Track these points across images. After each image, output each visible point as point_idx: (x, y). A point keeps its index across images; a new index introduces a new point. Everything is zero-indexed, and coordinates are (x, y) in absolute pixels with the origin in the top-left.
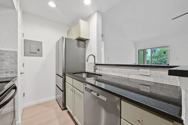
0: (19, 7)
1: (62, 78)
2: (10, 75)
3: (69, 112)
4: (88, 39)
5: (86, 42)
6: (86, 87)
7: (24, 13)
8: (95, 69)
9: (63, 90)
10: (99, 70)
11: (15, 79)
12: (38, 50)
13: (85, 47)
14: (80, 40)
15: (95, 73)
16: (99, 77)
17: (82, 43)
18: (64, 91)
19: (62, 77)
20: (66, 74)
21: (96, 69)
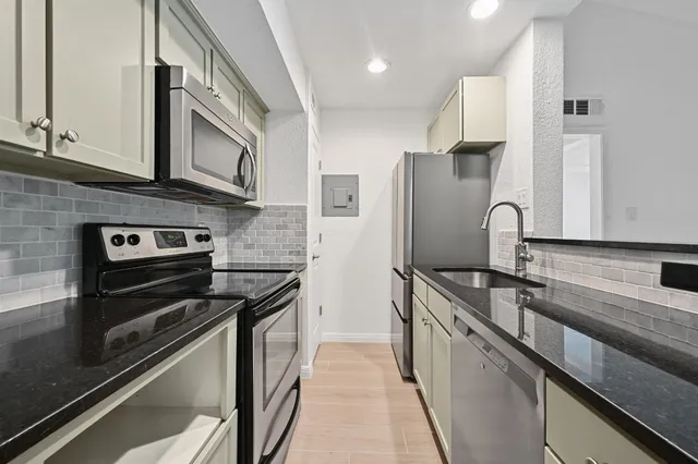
0: (310, 103)
1: (402, 281)
2: (295, 259)
3: (419, 392)
4: (498, 143)
5: (492, 153)
6: (456, 318)
7: (322, 110)
8: (522, 260)
9: (407, 317)
10: (543, 265)
11: (302, 268)
12: (350, 199)
13: (487, 174)
14: (464, 151)
15: (521, 275)
16: (537, 293)
17: (476, 161)
18: (408, 321)
19: (404, 279)
20: (416, 271)
21: (524, 259)
